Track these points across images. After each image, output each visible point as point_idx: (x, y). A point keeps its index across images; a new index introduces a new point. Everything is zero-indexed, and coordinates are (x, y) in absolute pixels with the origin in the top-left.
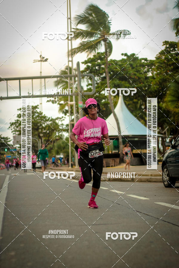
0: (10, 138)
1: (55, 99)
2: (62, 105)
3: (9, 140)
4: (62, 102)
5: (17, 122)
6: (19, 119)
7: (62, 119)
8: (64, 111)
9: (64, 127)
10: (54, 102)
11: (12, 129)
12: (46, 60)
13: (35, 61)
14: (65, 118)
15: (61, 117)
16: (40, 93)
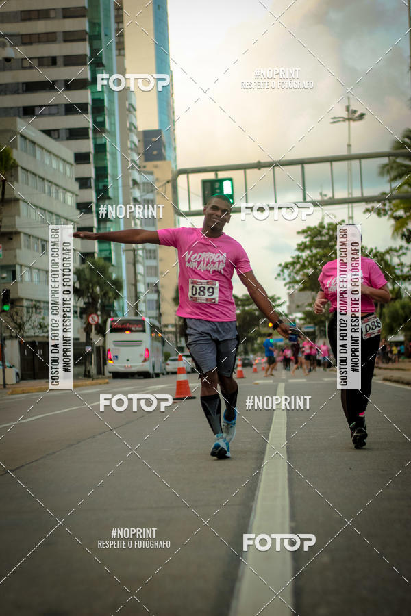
0: (279, 298)
1: (384, 205)
2: (400, 220)
3: (278, 302)
4: (401, 213)
5: (296, 260)
6: (300, 254)
7: (401, 252)
8: (406, 233)
9: (406, 270)
10: (382, 212)
11: (284, 279)
12: (361, 116)
13: (335, 120)
14: (407, 249)
15: (398, 248)
16: (349, 194)
